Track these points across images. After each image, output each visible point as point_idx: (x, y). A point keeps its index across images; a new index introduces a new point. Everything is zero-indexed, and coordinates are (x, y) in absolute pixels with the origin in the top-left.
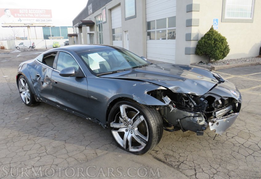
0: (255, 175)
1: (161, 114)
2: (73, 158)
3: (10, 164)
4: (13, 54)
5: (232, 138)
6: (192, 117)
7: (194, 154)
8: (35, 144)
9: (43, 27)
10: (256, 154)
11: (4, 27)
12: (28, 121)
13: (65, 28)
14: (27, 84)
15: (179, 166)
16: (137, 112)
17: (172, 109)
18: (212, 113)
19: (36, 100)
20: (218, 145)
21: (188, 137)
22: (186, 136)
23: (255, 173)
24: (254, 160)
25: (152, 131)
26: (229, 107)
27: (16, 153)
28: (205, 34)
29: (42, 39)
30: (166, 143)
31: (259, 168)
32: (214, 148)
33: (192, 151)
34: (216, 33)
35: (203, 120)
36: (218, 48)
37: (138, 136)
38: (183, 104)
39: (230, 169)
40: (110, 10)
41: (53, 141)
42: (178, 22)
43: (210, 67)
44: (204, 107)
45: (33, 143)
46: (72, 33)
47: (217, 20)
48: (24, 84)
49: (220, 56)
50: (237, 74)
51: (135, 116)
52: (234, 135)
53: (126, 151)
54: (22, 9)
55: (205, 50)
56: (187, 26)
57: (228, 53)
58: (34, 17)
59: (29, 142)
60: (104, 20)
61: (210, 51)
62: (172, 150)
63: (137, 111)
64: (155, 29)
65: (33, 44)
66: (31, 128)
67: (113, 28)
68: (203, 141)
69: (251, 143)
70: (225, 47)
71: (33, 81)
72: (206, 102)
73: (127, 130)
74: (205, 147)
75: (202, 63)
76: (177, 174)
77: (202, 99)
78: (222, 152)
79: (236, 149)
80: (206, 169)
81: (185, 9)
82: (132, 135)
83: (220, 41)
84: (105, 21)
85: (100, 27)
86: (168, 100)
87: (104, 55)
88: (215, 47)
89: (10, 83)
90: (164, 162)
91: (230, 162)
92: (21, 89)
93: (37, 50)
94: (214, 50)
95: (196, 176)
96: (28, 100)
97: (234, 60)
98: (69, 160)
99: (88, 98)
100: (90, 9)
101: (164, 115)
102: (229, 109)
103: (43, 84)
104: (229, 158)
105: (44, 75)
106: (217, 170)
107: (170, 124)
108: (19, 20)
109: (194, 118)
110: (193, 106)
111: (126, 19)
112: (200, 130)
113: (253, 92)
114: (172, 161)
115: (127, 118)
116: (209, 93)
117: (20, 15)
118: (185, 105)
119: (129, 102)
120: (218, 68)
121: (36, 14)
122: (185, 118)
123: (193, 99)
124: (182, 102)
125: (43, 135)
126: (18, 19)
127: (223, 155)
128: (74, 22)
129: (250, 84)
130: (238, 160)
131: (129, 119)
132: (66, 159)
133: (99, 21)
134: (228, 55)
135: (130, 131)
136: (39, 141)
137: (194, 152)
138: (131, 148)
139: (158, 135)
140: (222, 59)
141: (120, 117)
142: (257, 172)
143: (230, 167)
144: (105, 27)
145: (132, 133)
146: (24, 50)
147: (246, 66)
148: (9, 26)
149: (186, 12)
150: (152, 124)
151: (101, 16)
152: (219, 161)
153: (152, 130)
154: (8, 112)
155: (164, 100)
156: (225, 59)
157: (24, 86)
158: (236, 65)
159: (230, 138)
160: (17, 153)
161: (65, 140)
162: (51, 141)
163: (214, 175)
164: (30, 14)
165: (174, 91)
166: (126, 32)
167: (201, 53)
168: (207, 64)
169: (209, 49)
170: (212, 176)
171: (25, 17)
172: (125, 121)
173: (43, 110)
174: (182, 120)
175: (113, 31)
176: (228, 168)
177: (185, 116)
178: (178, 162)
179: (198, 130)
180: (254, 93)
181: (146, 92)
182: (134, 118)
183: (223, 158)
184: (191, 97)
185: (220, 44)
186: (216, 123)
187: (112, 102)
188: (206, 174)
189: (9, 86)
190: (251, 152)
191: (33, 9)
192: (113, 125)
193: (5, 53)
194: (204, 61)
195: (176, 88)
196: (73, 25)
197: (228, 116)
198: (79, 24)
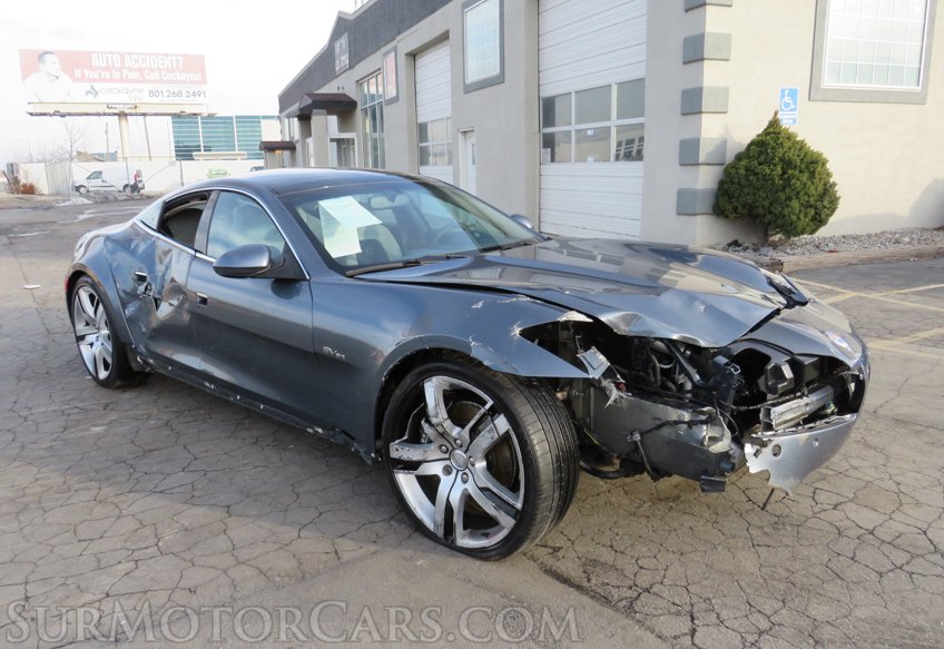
0: (912, 637)
1: (573, 415)
2: (252, 566)
3: (26, 583)
4: (64, 210)
5: (835, 507)
6: (685, 426)
7: (693, 561)
8: (119, 517)
9: (174, 115)
10: (918, 566)
11: (36, 115)
12: (99, 436)
13: (253, 121)
14: (101, 307)
15: (632, 601)
16: (484, 403)
17: (614, 394)
18: (759, 410)
19: (134, 365)
20: (783, 532)
21: (674, 500)
22: (668, 498)
23: (912, 631)
24: (910, 587)
25: (538, 472)
26: (820, 391)
27: (50, 548)
28: (749, 141)
29: (169, 160)
30: (592, 521)
31: (926, 613)
32: (766, 540)
33: (683, 549)
34: (788, 139)
35: (723, 435)
36: (798, 193)
37: (487, 489)
38: (653, 379)
39: (820, 618)
40: (413, 56)
41: (186, 506)
42: (651, 98)
43: (767, 260)
44: (729, 387)
45: (111, 514)
46: (278, 138)
47: (793, 94)
48: (93, 309)
49: (805, 221)
50: (866, 288)
51: (477, 417)
52: (842, 500)
53: (444, 545)
54: (102, 53)
55: (749, 199)
56: (684, 114)
57: (833, 211)
58: (144, 81)
59: (99, 510)
60: (392, 93)
61: (766, 203)
62: (612, 547)
63: (486, 397)
64: (570, 124)
65: (138, 175)
66: (108, 464)
67: (421, 120)
68: (725, 516)
69: (902, 528)
70: (820, 189)
71: (123, 295)
72: (736, 371)
73: (448, 471)
74: (733, 537)
75: (739, 246)
76: (623, 629)
77: (722, 360)
78: (794, 557)
79: (846, 546)
80: (731, 615)
81: (677, 53)
82: (466, 486)
83: (803, 166)
84: (394, 94)
85: (375, 115)
86: (597, 362)
87: (379, 206)
88: (784, 188)
89: (47, 309)
90: (579, 588)
91: (821, 592)
92: (81, 328)
93: (149, 197)
94: (783, 198)
95: (692, 637)
96: (106, 366)
97: (856, 238)
98: (236, 574)
99: (315, 354)
100: (341, 55)
101: (584, 419)
102: (822, 398)
103: (157, 307)
104: (817, 577)
105: (164, 275)
106: (772, 619)
107: (605, 449)
108: (88, 93)
109: (690, 427)
110: (689, 386)
111: (469, 89)
112: (712, 472)
113: (920, 351)
114: (608, 584)
115: (448, 424)
116: (746, 340)
117: (95, 75)
118: (659, 384)
119: (455, 368)
120: (798, 265)
121: (151, 70)
122: (659, 427)
123: (690, 360)
124: (650, 371)
125: (150, 486)
126: (87, 86)
127: (798, 565)
128: (285, 99)
129: (912, 323)
130: (851, 585)
131: (458, 429)
132: (225, 572)
133: (373, 97)
134: (831, 219)
135: (460, 473)
136: (134, 509)
137: (692, 555)
138: (464, 536)
139: (561, 487)
140: (812, 232)
141: (423, 422)
142: (919, 629)
143: (819, 610)
144: (394, 117)
145: (465, 482)
146: (105, 199)
147: (899, 260)
148: (52, 112)
149: (681, 62)
150: (537, 448)
151: (380, 77)
152: (782, 586)
153: (537, 467)
154: (30, 409)
155: (585, 362)
156: (823, 232)
157: (92, 314)
158: (864, 254)
159: (825, 507)
160: (54, 546)
161: (229, 507)
162: (179, 507)
163: (762, 638)
164: (129, 69)
165: (619, 329)
166: (469, 135)
167: (735, 209)
168: (755, 250)
169: (764, 196)
170: (751, 638)
171: (112, 80)
172: (443, 435)
173: (155, 402)
174: (648, 435)
175: (422, 130)
176: (813, 613)
177: (658, 422)
178: (631, 588)
179: (705, 472)
180: (923, 355)
181: (517, 331)
182: (472, 423)
183: (798, 578)
184: (683, 354)
185: (805, 177)
186: (771, 446)
187: (396, 367)
188: (730, 632)
189: (43, 319)
190: (900, 558)
191: (138, 54)
192: (400, 451)
193: (35, 208)
194: (747, 241)
195: (627, 320)
196: (280, 112)
197: (818, 423)
198: (303, 105)
